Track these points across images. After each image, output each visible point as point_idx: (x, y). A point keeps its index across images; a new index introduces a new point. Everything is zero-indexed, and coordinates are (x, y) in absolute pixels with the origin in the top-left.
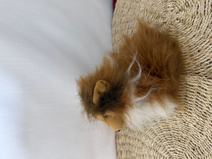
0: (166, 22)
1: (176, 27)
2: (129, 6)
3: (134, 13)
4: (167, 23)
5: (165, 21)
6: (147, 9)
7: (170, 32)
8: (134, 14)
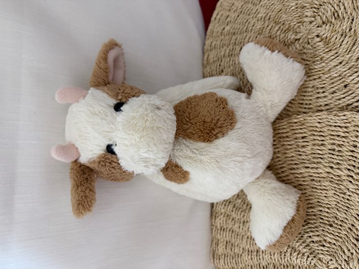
0: (299, 39)
1: (315, 48)
2: (240, 9)
3: (248, 20)
4: (301, 41)
5: (298, 37)
6: (270, 16)
7: (304, 55)
8: (246, 22)
